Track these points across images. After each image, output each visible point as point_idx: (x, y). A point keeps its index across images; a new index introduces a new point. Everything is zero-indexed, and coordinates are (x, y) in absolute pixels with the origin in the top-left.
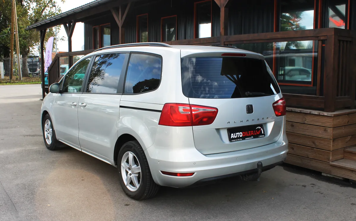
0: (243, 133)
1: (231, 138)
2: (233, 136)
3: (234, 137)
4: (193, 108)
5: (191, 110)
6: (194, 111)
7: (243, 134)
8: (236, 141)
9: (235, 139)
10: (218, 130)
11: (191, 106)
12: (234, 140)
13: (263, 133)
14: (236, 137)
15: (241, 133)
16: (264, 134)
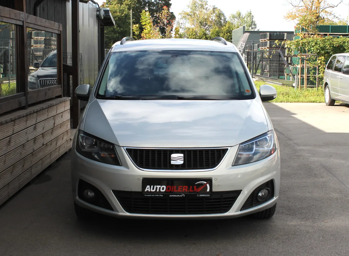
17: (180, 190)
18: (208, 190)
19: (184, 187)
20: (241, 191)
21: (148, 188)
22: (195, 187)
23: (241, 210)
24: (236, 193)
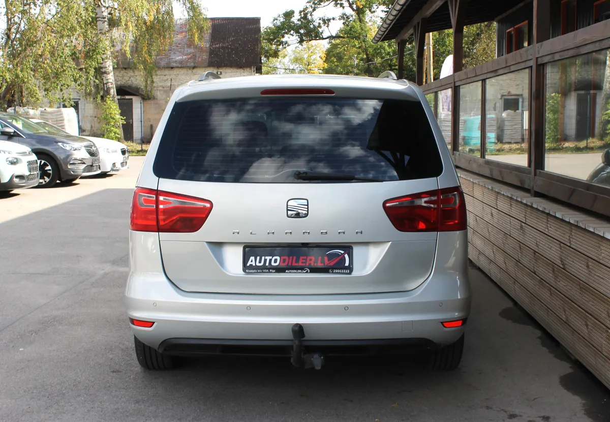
0: (283, 258)
1: (248, 265)
2: (252, 261)
3: (254, 265)
4: (161, 198)
5: (157, 202)
6: (163, 203)
7: (283, 261)
8: (257, 272)
9: (257, 268)
10: (217, 245)
11: (158, 193)
12: (253, 271)
13: (347, 264)
14: (262, 264)
15: (278, 258)
16: (350, 269)
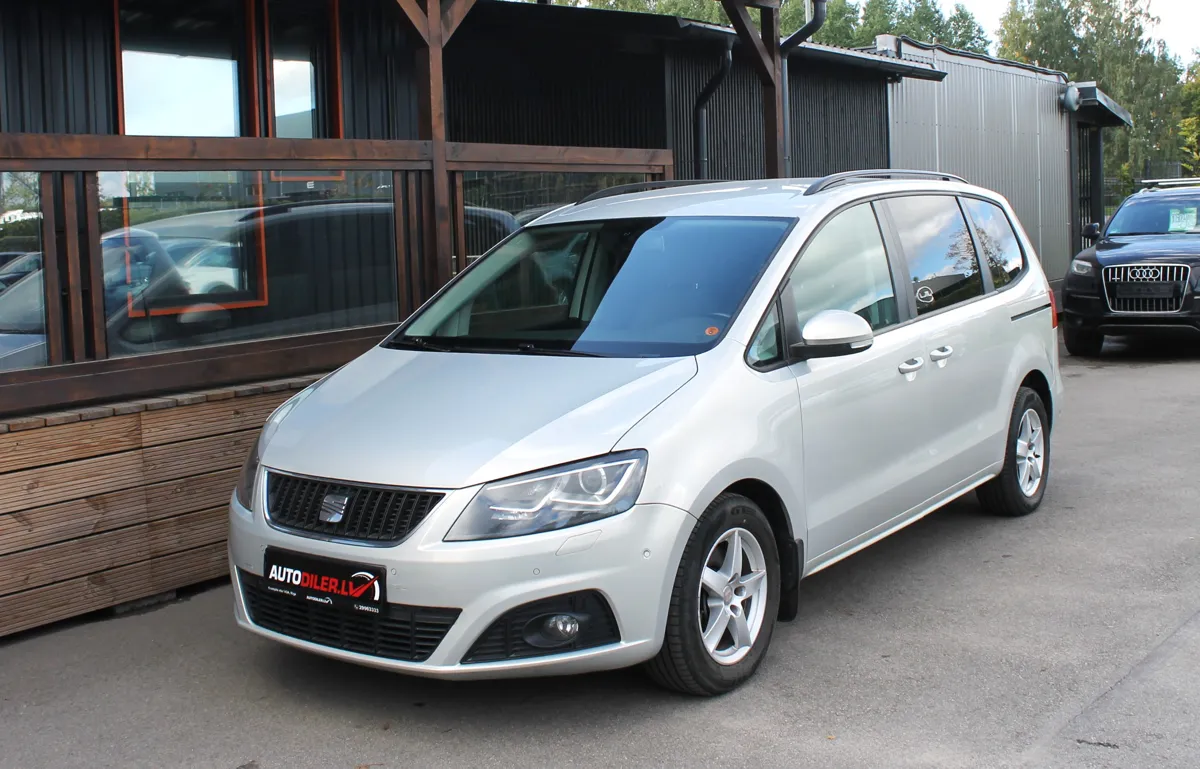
17: (325, 586)
18: (377, 598)
19: (332, 580)
20: (460, 611)
21: (275, 573)
22: (351, 584)
23: (464, 661)
24: (448, 616)
